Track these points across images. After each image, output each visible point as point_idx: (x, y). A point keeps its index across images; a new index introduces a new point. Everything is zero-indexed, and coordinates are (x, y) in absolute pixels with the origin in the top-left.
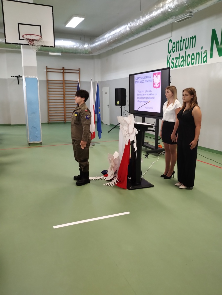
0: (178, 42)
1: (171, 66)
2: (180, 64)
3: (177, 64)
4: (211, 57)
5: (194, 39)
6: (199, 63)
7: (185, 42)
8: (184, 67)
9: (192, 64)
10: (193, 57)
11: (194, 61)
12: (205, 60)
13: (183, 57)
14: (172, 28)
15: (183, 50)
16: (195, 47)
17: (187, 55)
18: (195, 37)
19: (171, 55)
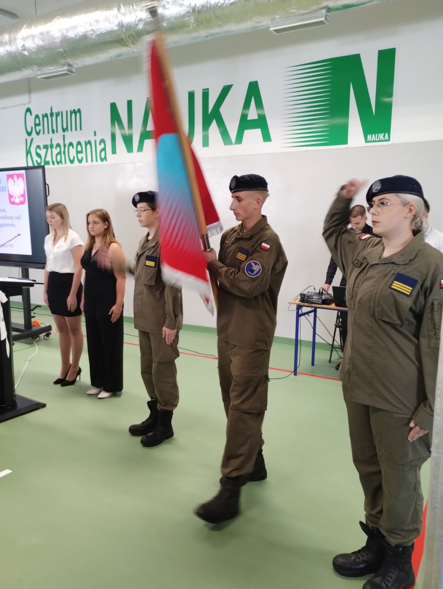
0: (46, 115)
1: (37, 161)
2: (54, 159)
3: (49, 159)
4: (114, 151)
5: (78, 114)
6: (92, 161)
7: (59, 118)
8: (64, 165)
9: (80, 161)
10: (79, 149)
11: (83, 155)
12: (103, 156)
13: (58, 145)
14: (29, 87)
15: (57, 132)
16: (81, 129)
17: (67, 143)
18: (79, 111)
19: (32, 139)
